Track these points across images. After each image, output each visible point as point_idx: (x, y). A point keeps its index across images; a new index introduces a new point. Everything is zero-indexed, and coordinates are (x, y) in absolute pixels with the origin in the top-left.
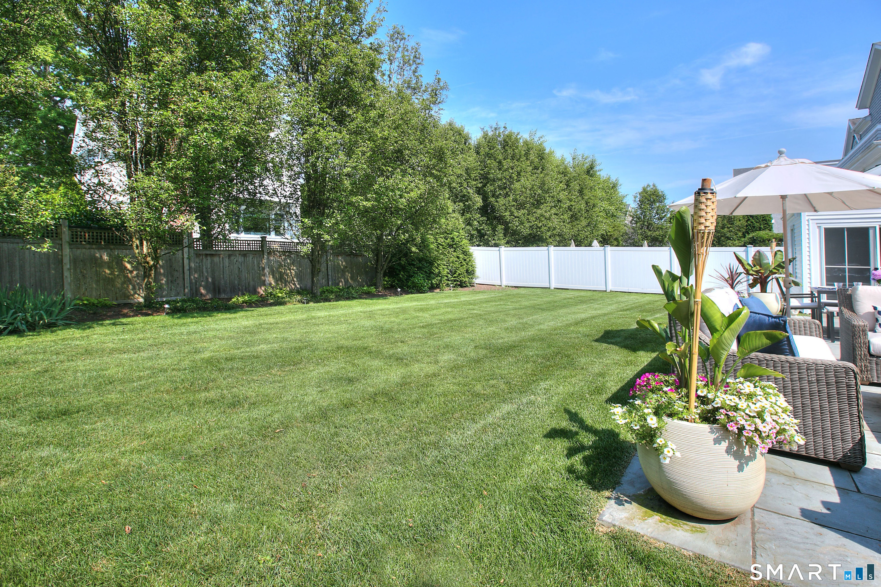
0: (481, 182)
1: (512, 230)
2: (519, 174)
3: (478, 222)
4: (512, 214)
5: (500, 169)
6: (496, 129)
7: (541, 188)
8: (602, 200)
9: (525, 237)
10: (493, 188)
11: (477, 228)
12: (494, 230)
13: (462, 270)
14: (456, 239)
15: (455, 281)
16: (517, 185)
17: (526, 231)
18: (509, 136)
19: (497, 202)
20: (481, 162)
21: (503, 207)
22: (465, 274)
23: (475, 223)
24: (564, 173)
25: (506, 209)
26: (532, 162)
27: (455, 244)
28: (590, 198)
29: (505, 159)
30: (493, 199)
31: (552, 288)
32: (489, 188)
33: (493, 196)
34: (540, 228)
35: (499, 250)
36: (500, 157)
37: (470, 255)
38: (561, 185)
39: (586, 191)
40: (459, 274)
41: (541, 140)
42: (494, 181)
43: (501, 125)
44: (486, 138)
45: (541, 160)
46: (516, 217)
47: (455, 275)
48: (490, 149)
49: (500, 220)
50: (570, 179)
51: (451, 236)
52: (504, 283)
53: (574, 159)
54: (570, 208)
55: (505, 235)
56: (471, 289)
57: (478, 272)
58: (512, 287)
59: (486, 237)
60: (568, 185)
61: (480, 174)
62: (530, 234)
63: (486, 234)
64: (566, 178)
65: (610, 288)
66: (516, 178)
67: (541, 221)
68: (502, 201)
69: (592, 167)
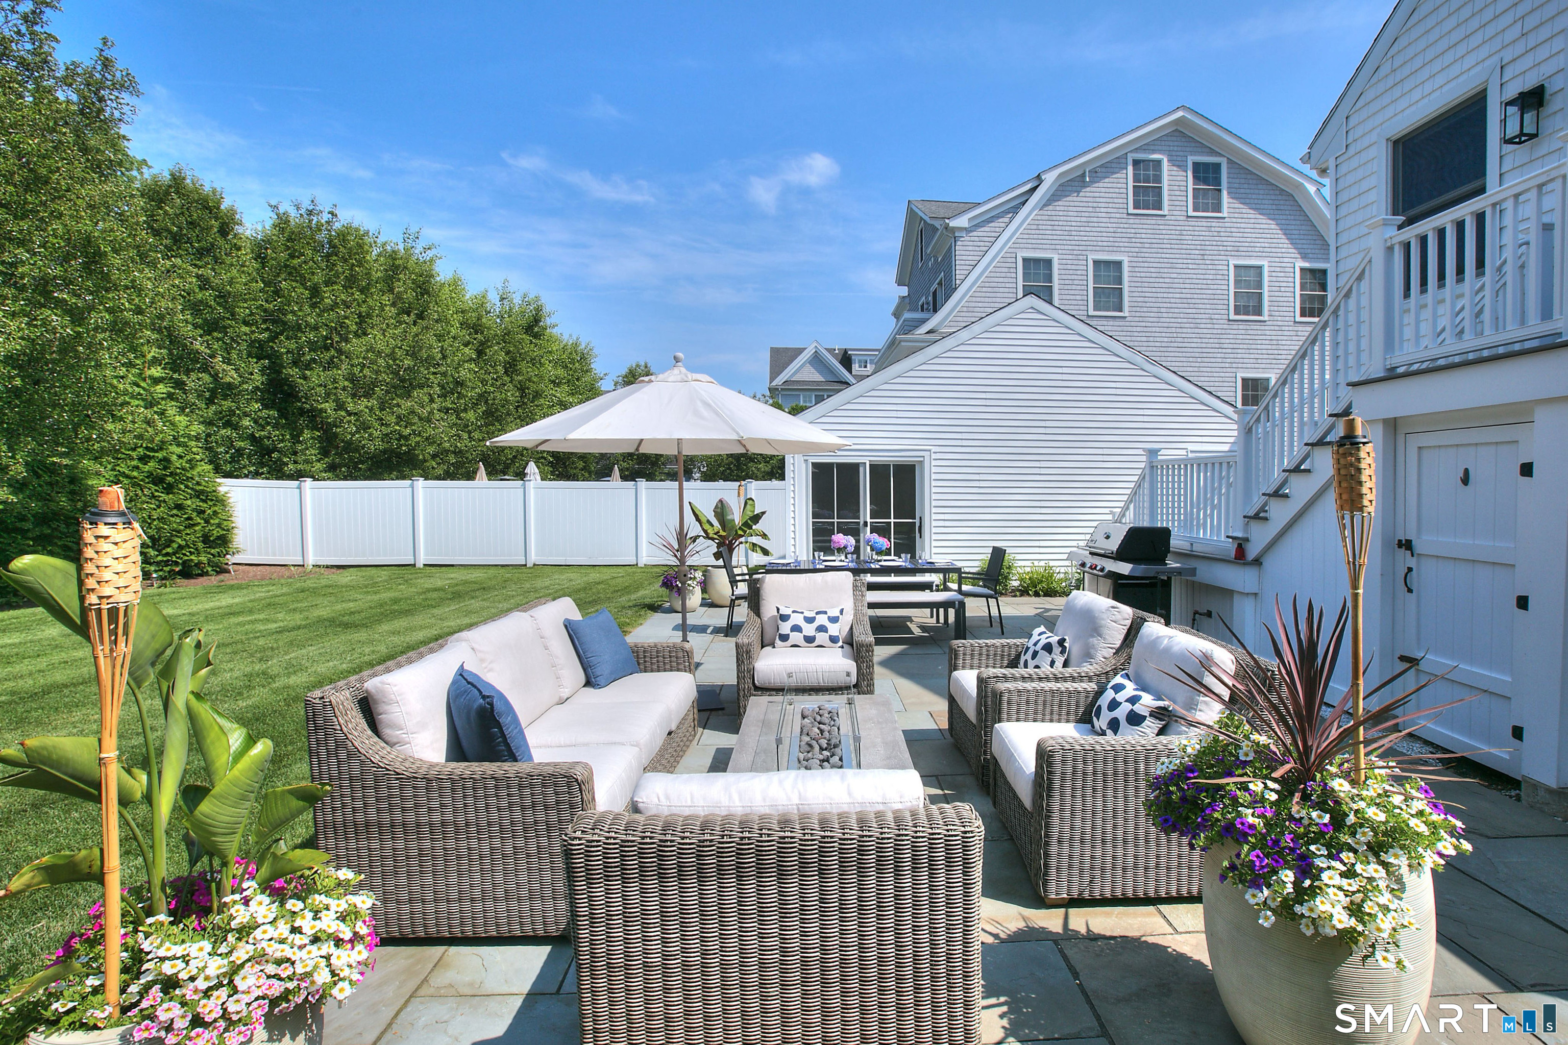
0: (267, 329)
1: (343, 441)
2: (362, 319)
3: (256, 422)
4: (340, 406)
5: (314, 306)
6: (310, 213)
7: (413, 354)
8: (556, 383)
9: (374, 456)
10: (293, 346)
11: (253, 435)
12: (296, 439)
13: (193, 536)
14: (177, 463)
15: (166, 563)
16: (356, 345)
17: (374, 446)
18: (343, 235)
19: (305, 378)
20: (267, 284)
21: (321, 390)
22: (200, 545)
23: (246, 422)
24: (476, 328)
25: (328, 395)
26: (399, 297)
27: (172, 474)
28: (530, 380)
29: (328, 283)
30: (294, 372)
31: (420, 564)
32: (284, 346)
33: (295, 363)
34: (406, 438)
35: (299, 488)
36: (318, 278)
37: (221, 501)
38: (467, 350)
39: (522, 366)
40: (181, 547)
41: (430, 254)
42: (299, 328)
43: (324, 206)
44: (282, 230)
45: (422, 295)
46: (350, 414)
47: (169, 550)
48: (292, 256)
49: (314, 417)
50: (488, 341)
51: (160, 455)
52: (311, 560)
53: (502, 299)
54: (483, 397)
55: (325, 453)
56: (214, 580)
57: (240, 539)
58: (327, 567)
59: (275, 455)
60: (480, 353)
61: (265, 311)
62: (385, 451)
63: (275, 449)
64: (479, 336)
65: (534, 558)
66: (354, 328)
67: (409, 424)
68: (317, 376)
69: (537, 320)
